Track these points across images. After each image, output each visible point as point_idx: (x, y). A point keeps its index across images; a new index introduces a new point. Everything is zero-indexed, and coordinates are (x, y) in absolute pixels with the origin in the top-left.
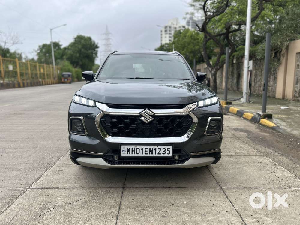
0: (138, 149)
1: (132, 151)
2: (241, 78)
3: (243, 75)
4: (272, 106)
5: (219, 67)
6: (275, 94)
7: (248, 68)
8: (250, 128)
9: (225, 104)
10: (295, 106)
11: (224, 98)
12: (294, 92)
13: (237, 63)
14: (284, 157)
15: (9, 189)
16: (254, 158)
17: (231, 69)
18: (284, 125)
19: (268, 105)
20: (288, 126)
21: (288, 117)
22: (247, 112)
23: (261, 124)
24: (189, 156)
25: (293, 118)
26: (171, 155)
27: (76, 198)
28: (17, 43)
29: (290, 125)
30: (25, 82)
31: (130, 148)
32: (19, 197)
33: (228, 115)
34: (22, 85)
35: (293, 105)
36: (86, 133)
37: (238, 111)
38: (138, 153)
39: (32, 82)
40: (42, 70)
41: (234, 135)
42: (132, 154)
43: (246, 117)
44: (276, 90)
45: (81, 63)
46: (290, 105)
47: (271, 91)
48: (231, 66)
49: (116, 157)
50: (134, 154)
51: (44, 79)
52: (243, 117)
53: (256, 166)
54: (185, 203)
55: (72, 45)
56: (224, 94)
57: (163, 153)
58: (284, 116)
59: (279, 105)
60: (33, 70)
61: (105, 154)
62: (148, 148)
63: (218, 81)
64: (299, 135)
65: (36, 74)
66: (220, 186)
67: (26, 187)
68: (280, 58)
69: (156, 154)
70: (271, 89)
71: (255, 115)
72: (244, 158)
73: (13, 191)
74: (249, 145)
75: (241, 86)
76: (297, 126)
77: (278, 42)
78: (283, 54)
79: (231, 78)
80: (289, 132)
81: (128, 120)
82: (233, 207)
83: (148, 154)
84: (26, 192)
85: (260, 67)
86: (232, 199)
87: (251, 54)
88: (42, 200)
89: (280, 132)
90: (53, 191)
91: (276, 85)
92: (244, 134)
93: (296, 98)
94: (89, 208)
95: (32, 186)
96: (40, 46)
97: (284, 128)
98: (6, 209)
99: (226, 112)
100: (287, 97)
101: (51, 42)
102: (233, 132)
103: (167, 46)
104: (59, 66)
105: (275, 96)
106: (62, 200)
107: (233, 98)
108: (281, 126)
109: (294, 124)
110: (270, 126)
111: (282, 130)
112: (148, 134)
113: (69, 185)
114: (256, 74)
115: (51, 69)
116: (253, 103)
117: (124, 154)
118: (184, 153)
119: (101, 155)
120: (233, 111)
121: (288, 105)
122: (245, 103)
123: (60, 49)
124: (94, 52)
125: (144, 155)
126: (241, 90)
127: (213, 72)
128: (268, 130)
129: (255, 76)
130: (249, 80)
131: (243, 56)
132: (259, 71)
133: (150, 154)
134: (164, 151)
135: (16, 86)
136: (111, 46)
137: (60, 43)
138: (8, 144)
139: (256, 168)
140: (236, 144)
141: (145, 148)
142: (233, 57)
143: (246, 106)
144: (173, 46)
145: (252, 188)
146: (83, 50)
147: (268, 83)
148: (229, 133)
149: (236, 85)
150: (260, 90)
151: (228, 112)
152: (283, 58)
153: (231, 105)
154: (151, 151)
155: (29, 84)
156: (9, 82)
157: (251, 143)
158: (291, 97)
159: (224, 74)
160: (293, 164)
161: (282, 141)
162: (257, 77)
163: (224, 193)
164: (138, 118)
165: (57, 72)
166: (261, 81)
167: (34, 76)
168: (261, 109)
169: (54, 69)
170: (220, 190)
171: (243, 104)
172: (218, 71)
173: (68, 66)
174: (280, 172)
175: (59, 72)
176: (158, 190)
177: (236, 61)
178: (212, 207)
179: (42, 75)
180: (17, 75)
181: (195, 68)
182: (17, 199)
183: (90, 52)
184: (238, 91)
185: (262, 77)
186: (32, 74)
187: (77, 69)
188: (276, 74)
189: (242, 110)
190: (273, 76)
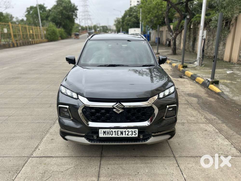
0: (112, 132)
1: (107, 133)
2: (196, 41)
3: (198, 39)
4: (220, 70)
5: (178, 33)
6: (223, 57)
7: (203, 36)
8: (201, 93)
9: (182, 68)
10: (238, 70)
11: (181, 61)
12: (239, 57)
13: (193, 29)
14: (224, 125)
15: (16, 158)
16: (202, 125)
17: (188, 33)
18: (227, 92)
19: (217, 69)
20: (231, 92)
21: (232, 83)
22: (199, 77)
23: (209, 89)
24: (151, 135)
25: (235, 84)
26: (137, 136)
27: (66, 167)
28: (9, 8)
29: (232, 91)
30: (18, 42)
31: (105, 131)
32: (24, 166)
33: (184, 78)
34: (16, 45)
35: (237, 69)
36: (72, 118)
37: (192, 75)
38: (112, 134)
39: (24, 42)
40: (31, 31)
41: (187, 101)
42: (107, 135)
43: (198, 82)
44: (224, 54)
45: (63, 23)
46: (235, 69)
47: (220, 54)
48: (188, 30)
49: (95, 136)
50: (109, 135)
51: (33, 39)
52: (195, 81)
53: (202, 134)
54: (147, 171)
55: (55, 7)
56: (182, 55)
57: (131, 135)
58: (228, 82)
59: (226, 69)
60: (24, 32)
61: (87, 134)
62: (119, 131)
63: (177, 43)
64: (238, 101)
65: (27, 35)
66: (173, 154)
67: (28, 156)
68: (230, 27)
69: (125, 135)
70: (220, 53)
71: (205, 80)
72: (193, 125)
73: (19, 160)
74: (199, 112)
75: (196, 48)
76: (238, 92)
77: (229, 15)
78: (233, 24)
79: (188, 40)
80: (231, 98)
81: (104, 111)
82: (182, 175)
83: (119, 135)
84: (29, 161)
85: (212, 33)
86: (182, 167)
87: (206, 21)
88: (41, 168)
89: (224, 98)
90: (48, 160)
91: (224, 49)
92: (195, 100)
93: (240, 62)
94: (76, 177)
95: (32, 155)
96: (28, 8)
97: (227, 94)
98: (15, 178)
99: (183, 75)
100: (233, 60)
101: (37, 5)
102: (187, 98)
103: (135, 8)
104: (45, 27)
105: (223, 59)
106: (55, 168)
107: (189, 61)
108: (225, 92)
109: (235, 90)
110: (216, 92)
111: (226, 95)
112: (119, 120)
113: (60, 154)
114: (209, 39)
115: (39, 29)
116: (204, 66)
117: (101, 135)
118: (147, 133)
119: (84, 136)
120: (188, 74)
121: (233, 69)
122: (198, 66)
123: (46, 11)
124: (74, 14)
125: (116, 136)
126: (196, 52)
127: (173, 36)
128: (214, 95)
129: (208, 40)
130: (202, 47)
131: (199, 23)
132: (212, 36)
133: (121, 135)
134: (131, 133)
135: (11, 46)
136: (88, 6)
137: (45, 6)
138: (11, 111)
139: (202, 136)
140: (188, 110)
141: (117, 131)
142: (191, 23)
143: (199, 70)
144: (141, 9)
145: (197, 157)
146: (64, 11)
147: (219, 48)
148: (184, 98)
149: (192, 47)
150: (211, 53)
151: (184, 75)
152: (233, 27)
153: (186, 69)
154: (122, 133)
155: (22, 44)
156: (5, 43)
157: (200, 110)
158: (236, 61)
159: (182, 37)
160: (231, 132)
161: (224, 107)
162: (210, 42)
163: (177, 161)
164: (111, 109)
165: (44, 33)
166: (213, 46)
167: (25, 37)
168: (211, 73)
169: (42, 30)
170: (174, 159)
171: (196, 67)
172: (177, 36)
173: (52, 27)
174: (220, 140)
175: (45, 32)
176: (127, 159)
177: (193, 27)
178: (167, 175)
179: (31, 35)
180: (11, 36)
181: (159, 29)
182: (23, 167)
183: (70, 13)
184: (193, 52)
185: (213, 42)
186: (23, 35)
187: (60, 29)
188: (225, 41)
189: (195, 74)
190: (222, 41)
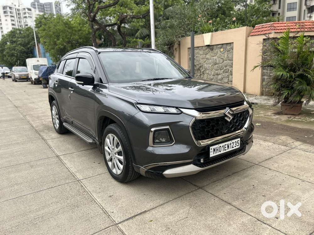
0: (220, 147)
1: (217, 150)
24: (245, 144)
26: (239, 146)
27: (181, 212)
31: (215, 148)
36: (174, 142)
38: (220, 151)
42: (217, 153)
57: (235, 146)
62: (226, 145)
66: (253, 163)
67: (111, 224)
68: (173, 52)
69: (231, 148)
78: (176, 48)
84: (123, 229)
88: (155, 226)
90: (147, 215)
95: (115, 221)
106: (172, 218)
113: (152, 205)
117: (212, 154)
119: (192, 162)
125: (224, 152)
133: (228, 149)
152: (176, 52)
163: (263, 167)
